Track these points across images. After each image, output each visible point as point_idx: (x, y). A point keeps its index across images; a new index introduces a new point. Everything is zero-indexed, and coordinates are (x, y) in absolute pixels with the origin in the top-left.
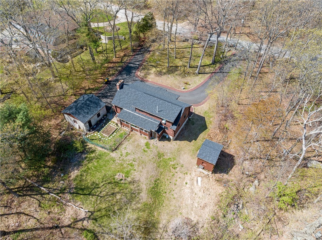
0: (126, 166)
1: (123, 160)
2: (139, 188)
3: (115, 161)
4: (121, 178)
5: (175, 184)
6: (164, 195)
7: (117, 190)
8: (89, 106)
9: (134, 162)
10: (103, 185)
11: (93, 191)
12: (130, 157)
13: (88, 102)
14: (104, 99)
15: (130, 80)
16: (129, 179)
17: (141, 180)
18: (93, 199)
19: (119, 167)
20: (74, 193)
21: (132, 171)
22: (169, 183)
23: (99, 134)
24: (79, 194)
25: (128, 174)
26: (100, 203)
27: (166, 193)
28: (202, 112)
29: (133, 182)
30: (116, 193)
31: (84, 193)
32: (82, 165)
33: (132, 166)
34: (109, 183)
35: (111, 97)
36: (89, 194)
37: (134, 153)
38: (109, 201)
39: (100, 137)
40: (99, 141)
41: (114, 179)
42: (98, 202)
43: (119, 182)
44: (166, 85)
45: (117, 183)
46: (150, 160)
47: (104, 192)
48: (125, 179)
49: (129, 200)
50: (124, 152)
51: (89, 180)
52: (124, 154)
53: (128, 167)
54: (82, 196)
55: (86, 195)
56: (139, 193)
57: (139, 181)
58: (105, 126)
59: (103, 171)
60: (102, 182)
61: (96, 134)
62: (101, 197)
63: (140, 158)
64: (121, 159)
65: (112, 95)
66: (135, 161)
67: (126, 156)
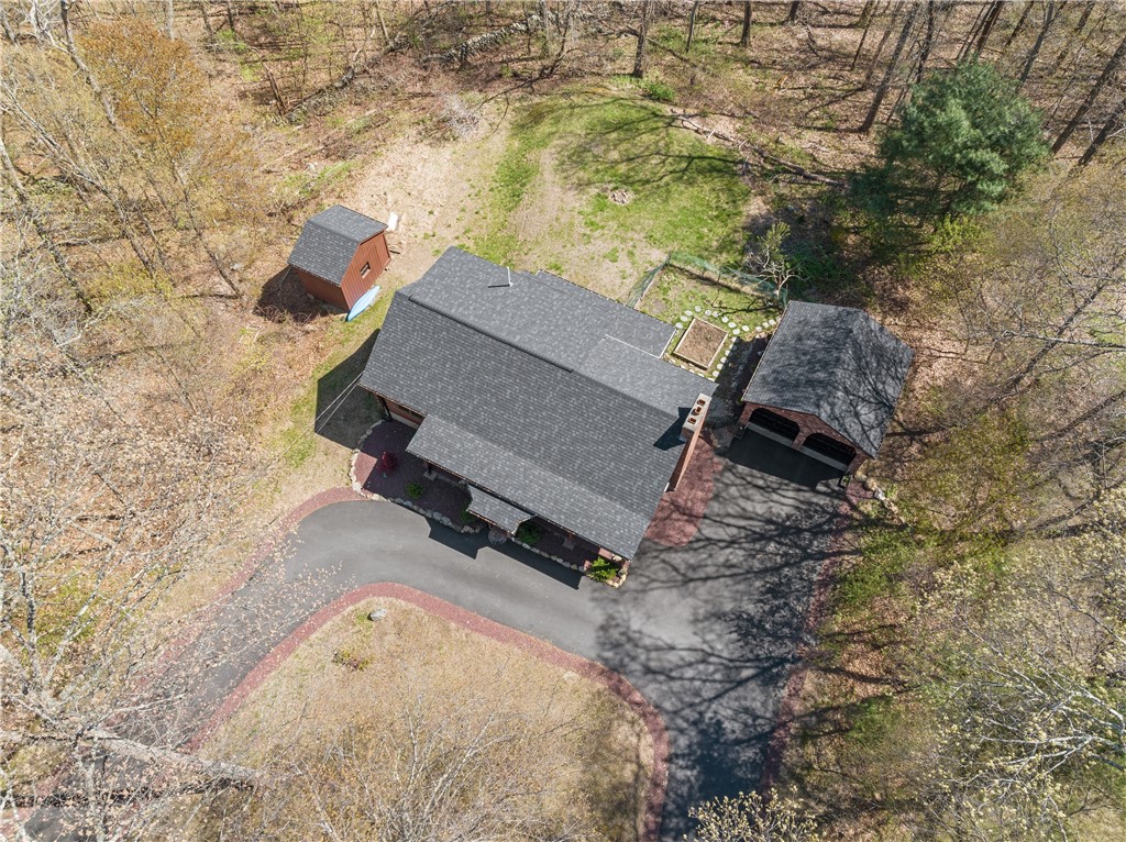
0: (610, 223)
1: (624, 240)
2: (564, 174)
3: (646, 237)
4: (617, 194)
5: (463, 210)
6: (494, 185)
7: (623, 168)
8: (809, 362)
9: (588, 232)
10: (661, 178)
11: (684, 165)
12: (600, 246)
13: (821, 375)
14: (784, 511)
15: (689, 673)
16: (593, 191)
17: (558, 189)
18: (675, 149)
19: (629, 221)
20: (735, 163)
21: (589, 210)
22: (481, 212)
23: (737, 332)
24: (719, 160)
25: (601, 203)
26: (658, 141)
27: (491, 190)
28: (320, 458)
29: (582, 186)
30: (623, 162)
31: (708, 161)
32: (744, 228)
33: (592, 224)
34: (648, 182)
35: (757, 526)
36: (690, 158)
37: (593, 258)
38: (635, 145)
39: (725, 319)
40: (724, 305)
41: (636, 192)
42: (661, 144)
43: (619, 184)
44: (476, 636)
45: (626, 181)
46: (537, 242)
47: (653, 162)
48: (605, 190)
49: (586, 150)
50: (624, 263)
51: (707, 191)
52: (622, 256)
53: (602, 220)
54: (709, 155)
55: (699, 158)
56: (563, 163)
57: (565, 190)
58: (726, 365)
59: (676, 211)
60: (667, 184)
61: (746, 328)
62: (658, 153)
63: (569, 245)
64: (631, 243)
65: (754, 541)
66: (585, 235)
67: (615, 250)
